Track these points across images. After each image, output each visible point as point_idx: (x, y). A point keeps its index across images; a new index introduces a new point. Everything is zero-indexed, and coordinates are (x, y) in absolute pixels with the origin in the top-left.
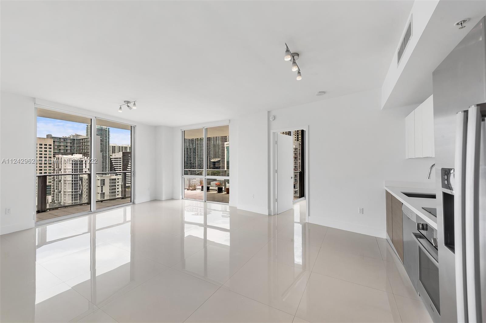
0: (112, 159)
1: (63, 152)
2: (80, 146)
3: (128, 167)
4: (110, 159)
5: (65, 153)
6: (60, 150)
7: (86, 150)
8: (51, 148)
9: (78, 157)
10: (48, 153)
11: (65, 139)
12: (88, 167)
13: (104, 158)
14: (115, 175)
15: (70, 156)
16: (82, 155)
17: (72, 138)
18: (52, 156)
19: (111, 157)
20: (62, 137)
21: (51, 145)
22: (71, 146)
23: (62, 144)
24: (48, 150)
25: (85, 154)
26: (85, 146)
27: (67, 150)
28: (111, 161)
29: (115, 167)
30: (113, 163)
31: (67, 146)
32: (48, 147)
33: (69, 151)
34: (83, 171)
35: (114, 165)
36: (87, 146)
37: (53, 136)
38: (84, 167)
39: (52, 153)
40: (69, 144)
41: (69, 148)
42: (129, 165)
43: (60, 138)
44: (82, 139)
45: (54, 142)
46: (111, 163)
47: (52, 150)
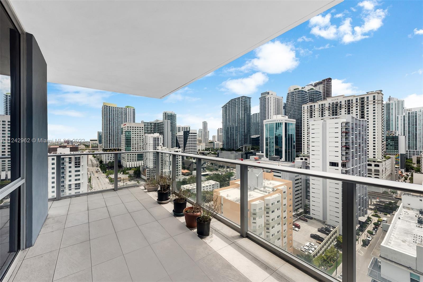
0: (177, 137)
1: (150, 132)
2: (159, 128)
3: (187, 143)
4: (176, 137)
5: (150, 133)
6: (148, 130)
7: (162, 130)
8: (143, 130)
9: (156, 135)
10: (141, 133)
11: (151, 123)
12: (162, 142)
13: (173, 135)
14: (178, 148)
15: (152, 135)
16: (159, 134)
17: (155, 122)
18: (143, 135)
19: (177, 135)
20: (149, 122)
21: (143, 128)
22: (154, 128)
23: (149, 127)
24: (141, 131)
25: (162, 133)
26: (161, 128)
27: (152, 130)
28: (176, 138)
29: (179, 142)
30: (178, 140)
31: (152, 128)
32: (141, 129)
33: (153, 132)
34: (160, 145)
35: (178, 141)
36: (163, 127)
37: (144, 122)
38: (160, 142)
39: (143, 133)
40: (153, 127)
41: (153, 129)
42: (187, 141)
43: (148, 123)
44: (160, 123)
45: (145, 125)
46: (177, 139)
47: (143, 131)
